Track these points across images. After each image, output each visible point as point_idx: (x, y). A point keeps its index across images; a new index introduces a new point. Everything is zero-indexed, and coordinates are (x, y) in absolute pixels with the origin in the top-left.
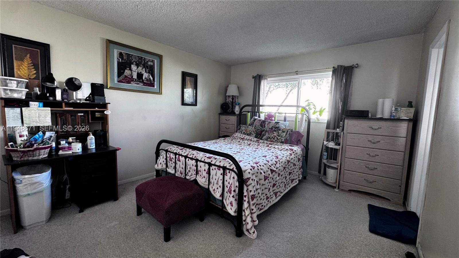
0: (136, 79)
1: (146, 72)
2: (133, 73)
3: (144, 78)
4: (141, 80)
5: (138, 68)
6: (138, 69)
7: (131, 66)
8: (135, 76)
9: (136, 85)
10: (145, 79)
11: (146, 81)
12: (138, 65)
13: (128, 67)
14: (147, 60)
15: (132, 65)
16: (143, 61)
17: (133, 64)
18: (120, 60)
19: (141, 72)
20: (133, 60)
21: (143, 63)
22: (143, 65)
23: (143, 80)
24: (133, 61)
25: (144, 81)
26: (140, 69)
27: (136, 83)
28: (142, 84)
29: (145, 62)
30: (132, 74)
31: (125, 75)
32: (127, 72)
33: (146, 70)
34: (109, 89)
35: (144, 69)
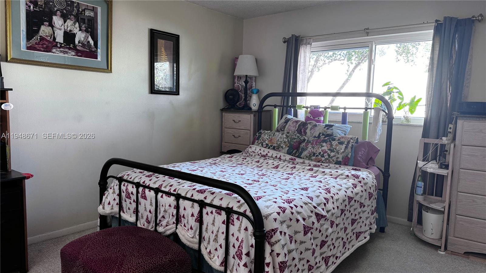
0: (62, 44)
1: (80, 30)
2: (56, 32)
3: (77, 42)
4: (71, 46)
5: (65, 22)
6: (66, 24)
7: (52, 18)
8: (60, 39)
9: (62, 55)
10: (79, 43)
11: (81, 47)
12: (65, 17)
13: (46, 21)
14: (84, 8)
15: (54, 17)
16: (75, 9)
17: (56, 15)
18: (32, 7)
19: (70, 31)
20: (56, 7)
21: (74, 13)
22: (74, 16)
23: (75, 46)
24: (56, 9)
25: (78, 48)
26: (69, 24)
27: (61, 52)
28: (73, 53)
29: (78, 10)
30: (54, 33)
31: (40, 36)
32: (45, 30)
33: (80, 27)
34: (9, 62)
35: (77, 25)
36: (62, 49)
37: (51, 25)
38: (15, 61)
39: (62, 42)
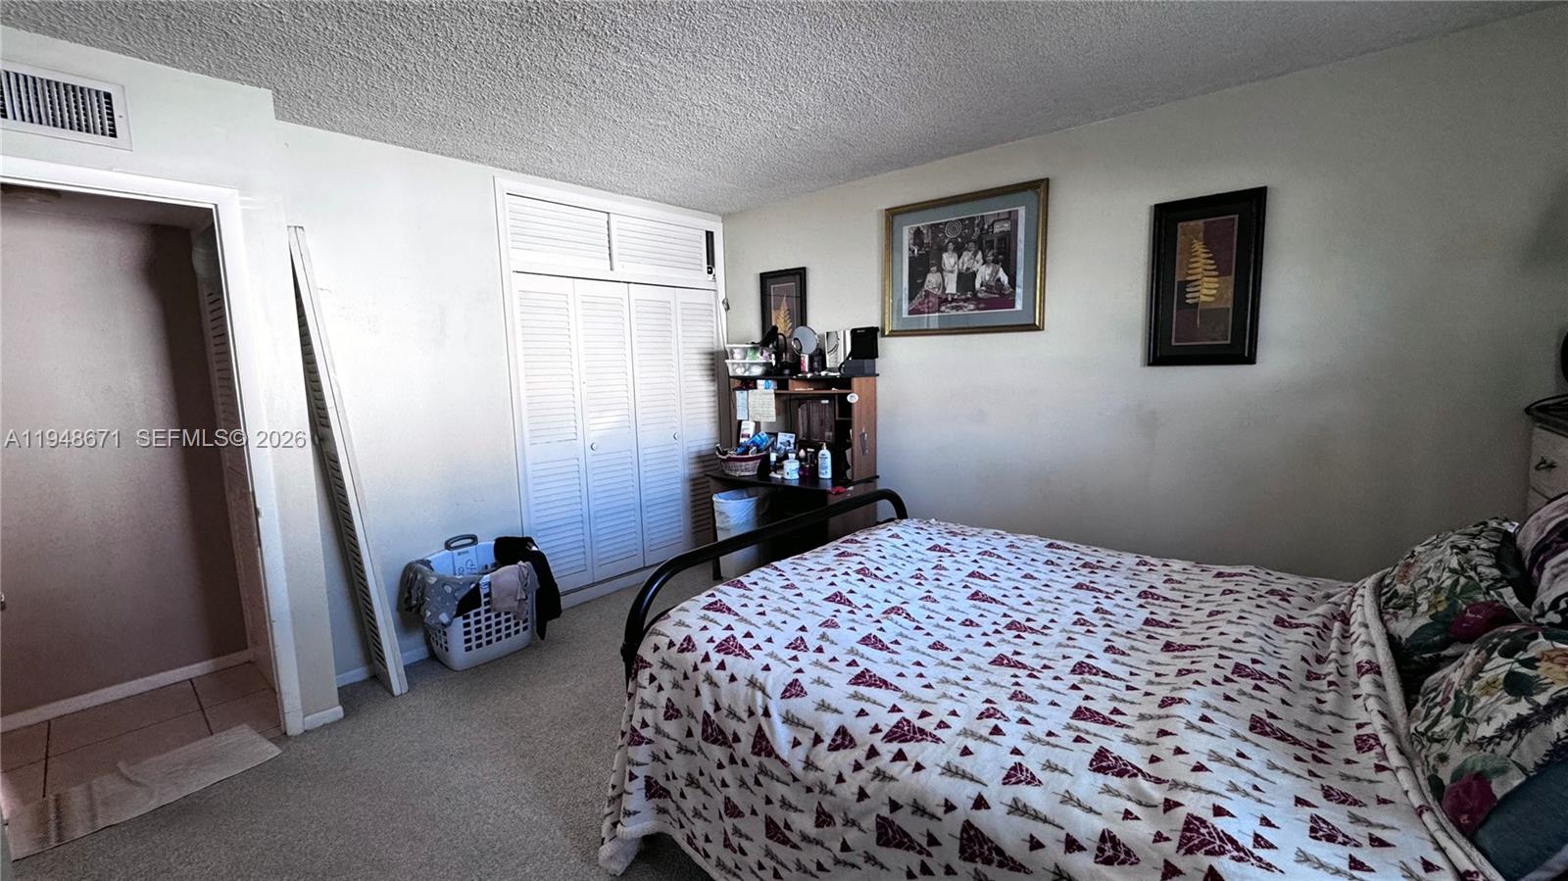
0: (954, 295)
1: (985, 262)
2: (946, 279)
3: (978, 286)
4: (969, 294)
5: (959, 258)
6: (961, 260)
7: (941, 258)
8: (952, 288)
9: (954, 312)
10: (982, 286)
11: (986, 292)
13: (934, 265)
14: (991, 221)
15: (945, 256)
17: (946, 251)
18: (916, 252)
23: (975, 292)
25: (979, 295)
26: (966, 259)
27: (953, 308)
28: (972, 307)
30: (944, 281)
31: (926, 291)
32: (932, 279)
33: (984, 257)
34: (888, 336)
35: (980, 255)
36: (954, 304)
37: (941, 270)
38: (894, 334)
39: (954, 291)
